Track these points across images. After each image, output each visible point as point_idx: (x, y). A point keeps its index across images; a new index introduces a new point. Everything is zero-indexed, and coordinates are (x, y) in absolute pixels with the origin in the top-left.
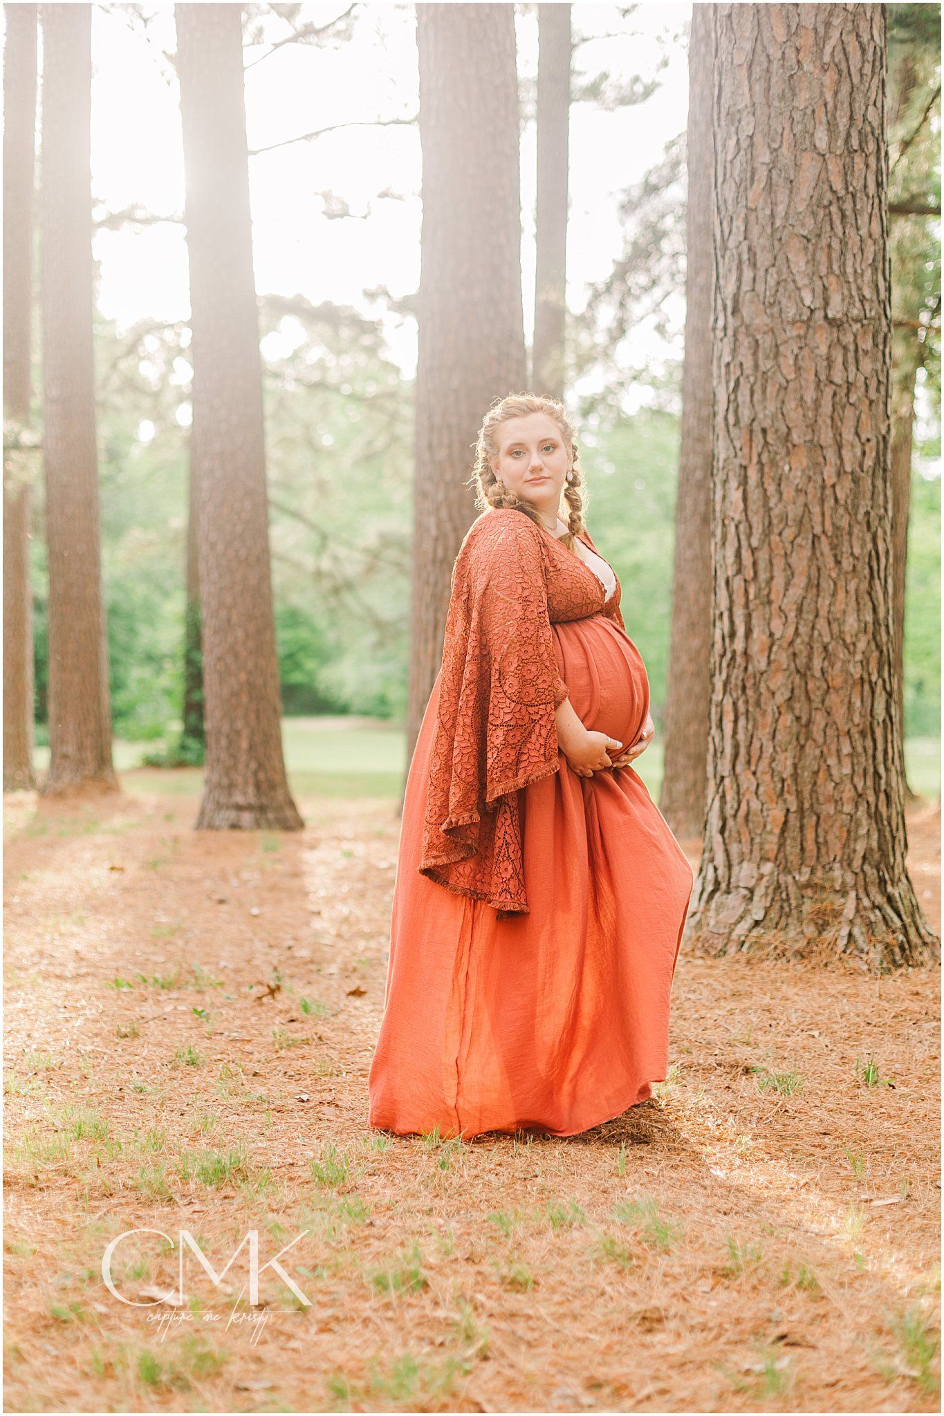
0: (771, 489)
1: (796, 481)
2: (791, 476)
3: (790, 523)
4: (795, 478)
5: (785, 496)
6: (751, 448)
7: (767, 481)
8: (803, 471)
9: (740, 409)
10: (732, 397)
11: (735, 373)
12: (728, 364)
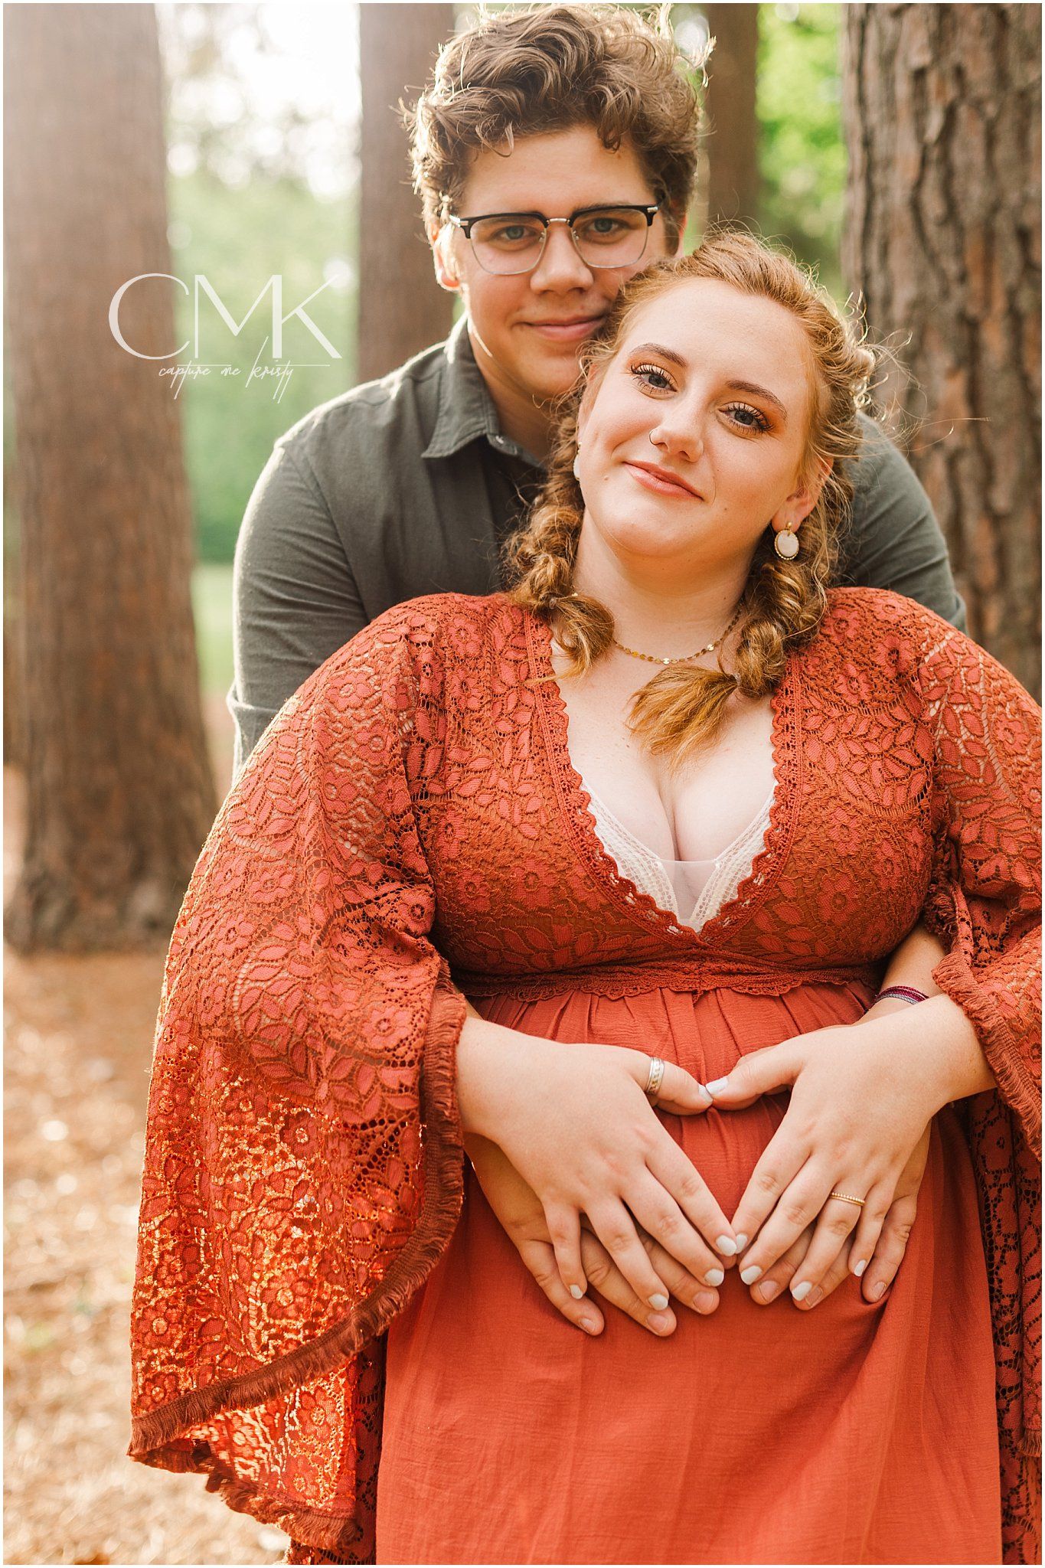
6: (987, 275)
9: (958, 185)
10: (934, 154)
11: (941, 92)
12: (920, 75)
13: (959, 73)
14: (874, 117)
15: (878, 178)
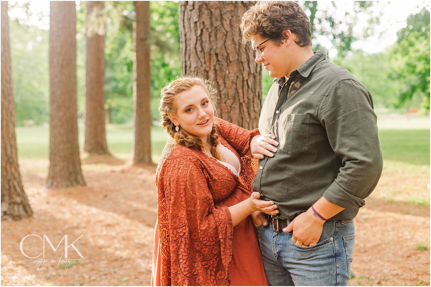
0: (221, 82)
1: (232, 78)
2: (230, 75)
3: (230, 97)
4: (231, 76)
5: (227, 85)
6: (210, 62)
7: (218, 78)
8: (235, 73)
9: (204, 44)
10: (199, 38)
11: (200, 27)
12: (196, 23)
13: (203, 23)
14: (187, 31)
15: (187, 42)
